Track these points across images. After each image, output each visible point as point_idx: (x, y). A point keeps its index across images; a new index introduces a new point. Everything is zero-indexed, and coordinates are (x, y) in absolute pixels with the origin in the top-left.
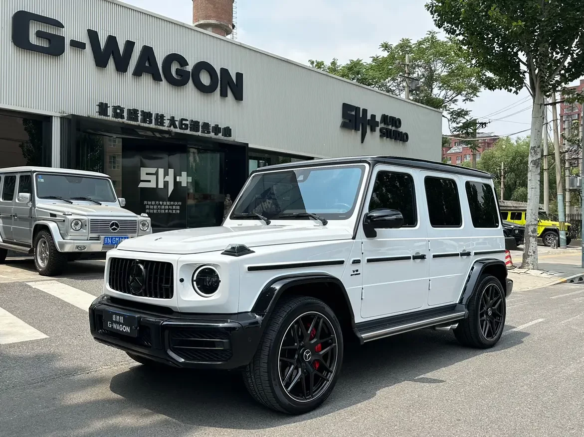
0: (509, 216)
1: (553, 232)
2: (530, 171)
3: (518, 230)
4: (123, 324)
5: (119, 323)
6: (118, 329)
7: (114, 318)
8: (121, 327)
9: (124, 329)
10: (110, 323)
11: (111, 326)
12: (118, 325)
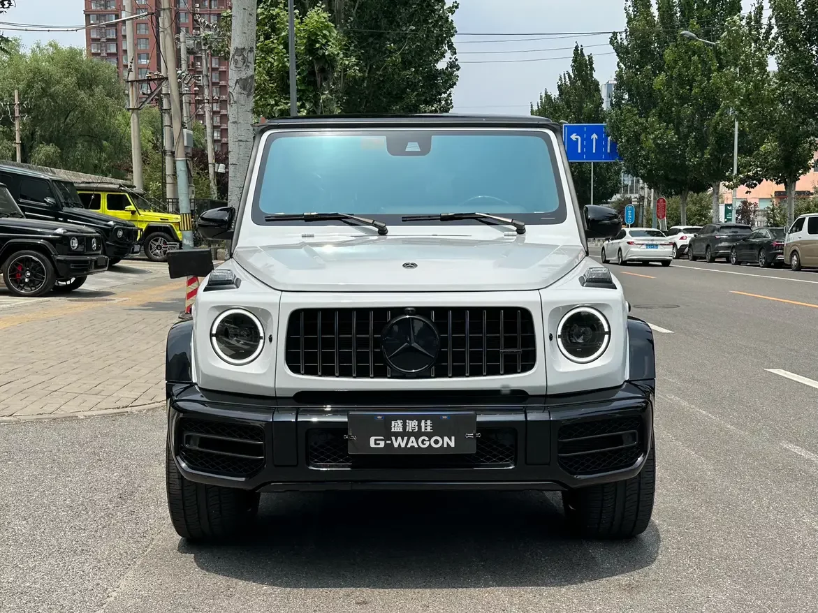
0: (104, 202)
1: (163, 234)
2: (235, 102)
3: (123, 229)
4: (430, 435)
5: (417, 435)
6: (413, 447)
7: (397, 426)
8: (424, 440)
9: (437, 442)
10: (376, 440)
11: (382, 444)
12: (412, 439)
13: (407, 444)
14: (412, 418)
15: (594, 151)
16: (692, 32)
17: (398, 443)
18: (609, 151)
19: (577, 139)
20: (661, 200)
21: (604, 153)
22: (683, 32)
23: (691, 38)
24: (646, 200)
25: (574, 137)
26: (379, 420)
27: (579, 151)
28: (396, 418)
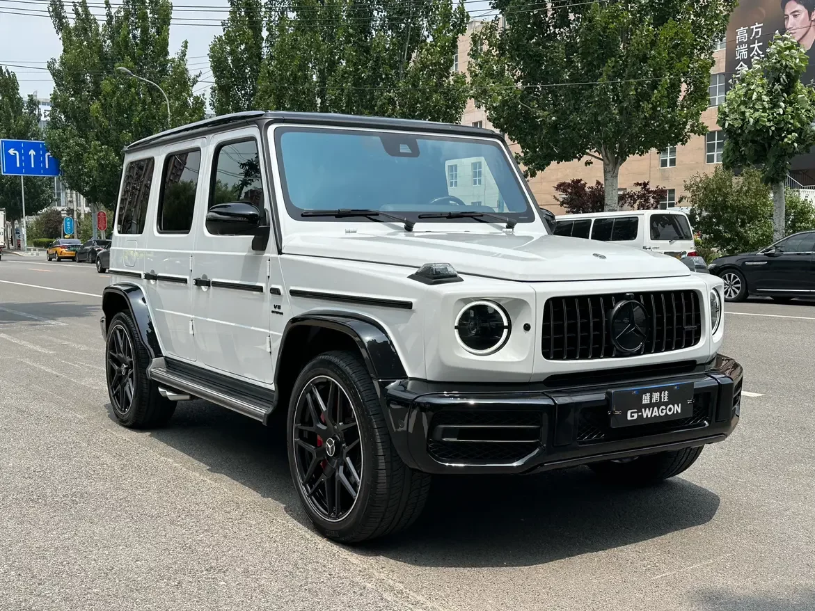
4: (666, 404)
5: (658, 405)
6: (655, 416)
7: (646, 399)
8: (663, 409)
9: (670, 410)
10: (632, 413)
11: (636, 416)
12: (656, 408)
13: (652, 414)
14: (655, 390)
15: (33, 166)
16: (127, 67)
17: (647, 413)
18: (47, 167)
19: (15, 154)
20: (102, 214)
21: (42, 168)
22: (120, 68)
23: (126, 73)
24: (75, 213)
25: (12, 152)
26: (634, 395)
27: (18, 165)
28: (645, 391)
